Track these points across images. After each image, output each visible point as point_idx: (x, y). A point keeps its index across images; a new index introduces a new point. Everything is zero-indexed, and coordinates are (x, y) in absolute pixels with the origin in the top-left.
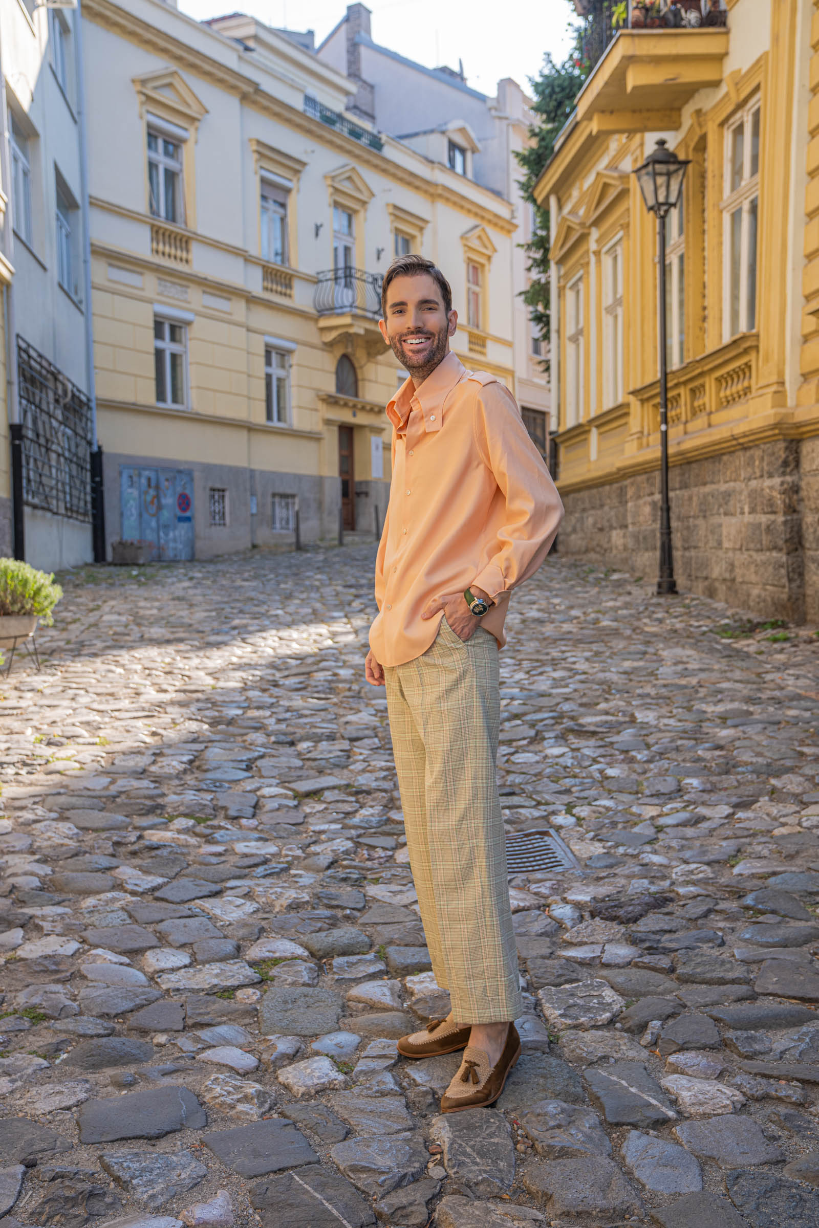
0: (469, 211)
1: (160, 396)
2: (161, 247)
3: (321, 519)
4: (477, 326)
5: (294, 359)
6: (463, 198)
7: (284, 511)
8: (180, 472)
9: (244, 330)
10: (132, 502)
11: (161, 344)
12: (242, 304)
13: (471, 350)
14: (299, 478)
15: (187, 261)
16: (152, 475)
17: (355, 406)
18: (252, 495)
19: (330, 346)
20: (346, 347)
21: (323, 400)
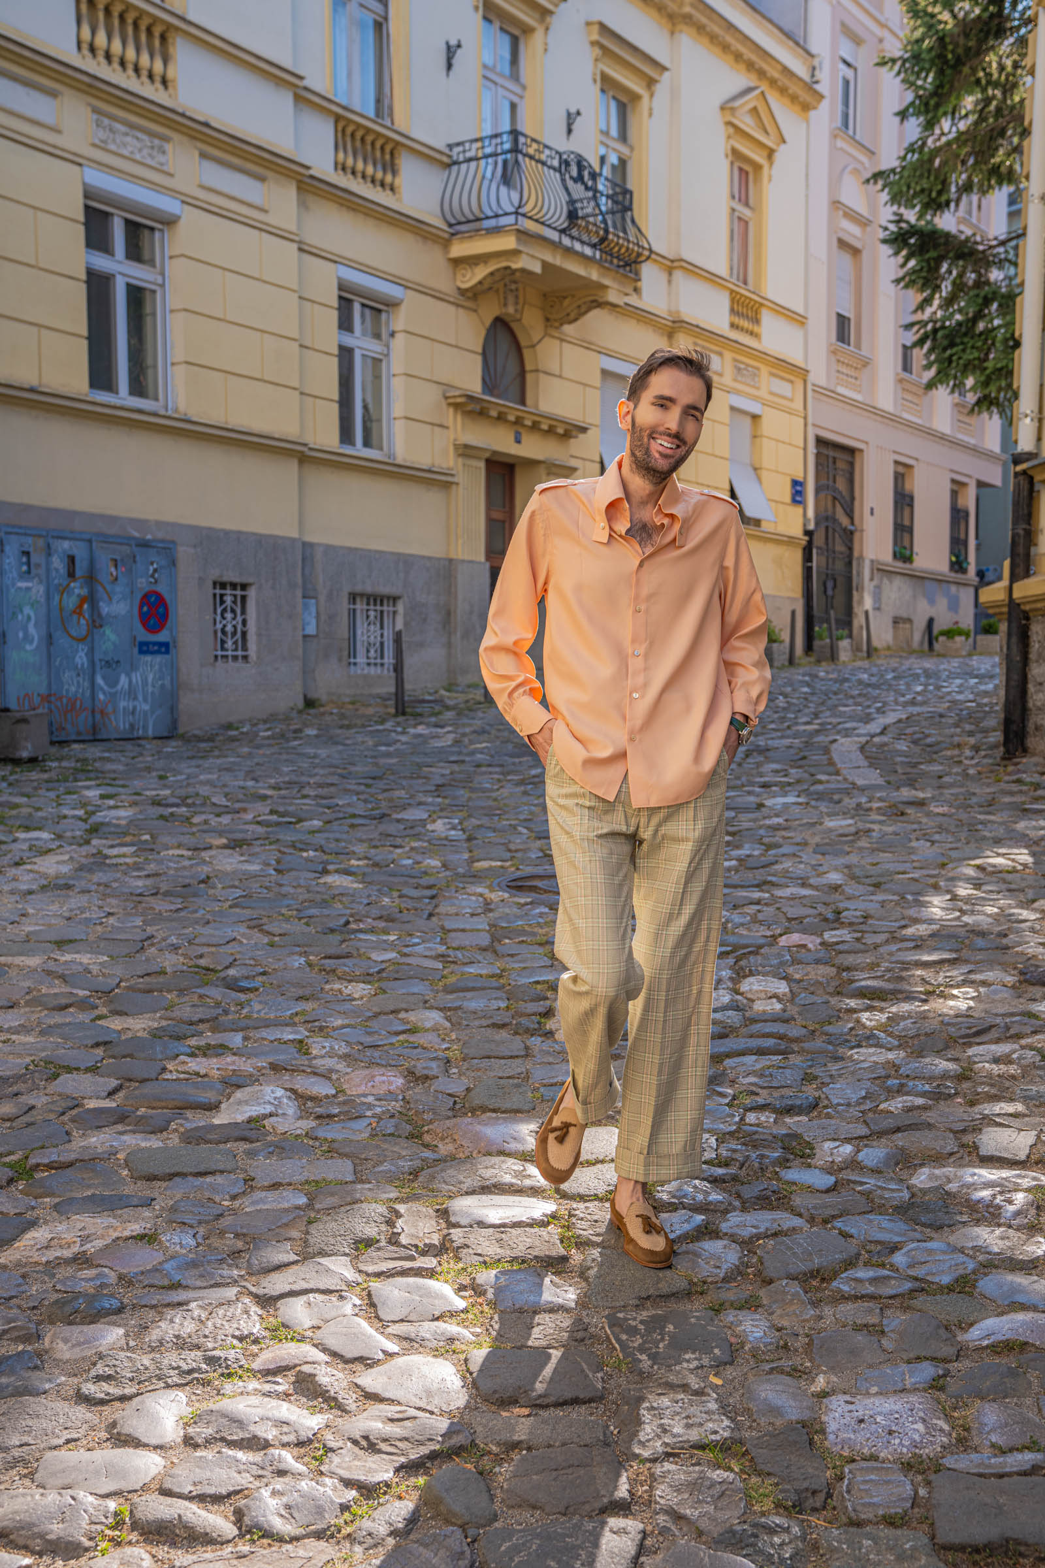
0: (738, 57)
1: (101, 376)
2: (101, 39)
3: (449, 645)
4: (745, 283)
5: (399, 321)
6: (731, 27)
7: (375, 629)
8: (144, 544)
9: (295, 246)
10: (27, 610)
11: (102, 262)
12: (290, 192)
13: (733, 326)
14: (406, 562)
15: (164, 82)
16: (79, 551)
17: (518, 422)
18: (304, 597)
19: (472, 296)
20: (505, 305)
21: (456, 406)
